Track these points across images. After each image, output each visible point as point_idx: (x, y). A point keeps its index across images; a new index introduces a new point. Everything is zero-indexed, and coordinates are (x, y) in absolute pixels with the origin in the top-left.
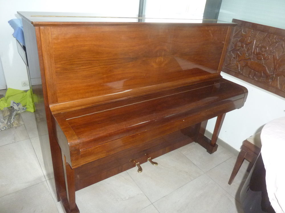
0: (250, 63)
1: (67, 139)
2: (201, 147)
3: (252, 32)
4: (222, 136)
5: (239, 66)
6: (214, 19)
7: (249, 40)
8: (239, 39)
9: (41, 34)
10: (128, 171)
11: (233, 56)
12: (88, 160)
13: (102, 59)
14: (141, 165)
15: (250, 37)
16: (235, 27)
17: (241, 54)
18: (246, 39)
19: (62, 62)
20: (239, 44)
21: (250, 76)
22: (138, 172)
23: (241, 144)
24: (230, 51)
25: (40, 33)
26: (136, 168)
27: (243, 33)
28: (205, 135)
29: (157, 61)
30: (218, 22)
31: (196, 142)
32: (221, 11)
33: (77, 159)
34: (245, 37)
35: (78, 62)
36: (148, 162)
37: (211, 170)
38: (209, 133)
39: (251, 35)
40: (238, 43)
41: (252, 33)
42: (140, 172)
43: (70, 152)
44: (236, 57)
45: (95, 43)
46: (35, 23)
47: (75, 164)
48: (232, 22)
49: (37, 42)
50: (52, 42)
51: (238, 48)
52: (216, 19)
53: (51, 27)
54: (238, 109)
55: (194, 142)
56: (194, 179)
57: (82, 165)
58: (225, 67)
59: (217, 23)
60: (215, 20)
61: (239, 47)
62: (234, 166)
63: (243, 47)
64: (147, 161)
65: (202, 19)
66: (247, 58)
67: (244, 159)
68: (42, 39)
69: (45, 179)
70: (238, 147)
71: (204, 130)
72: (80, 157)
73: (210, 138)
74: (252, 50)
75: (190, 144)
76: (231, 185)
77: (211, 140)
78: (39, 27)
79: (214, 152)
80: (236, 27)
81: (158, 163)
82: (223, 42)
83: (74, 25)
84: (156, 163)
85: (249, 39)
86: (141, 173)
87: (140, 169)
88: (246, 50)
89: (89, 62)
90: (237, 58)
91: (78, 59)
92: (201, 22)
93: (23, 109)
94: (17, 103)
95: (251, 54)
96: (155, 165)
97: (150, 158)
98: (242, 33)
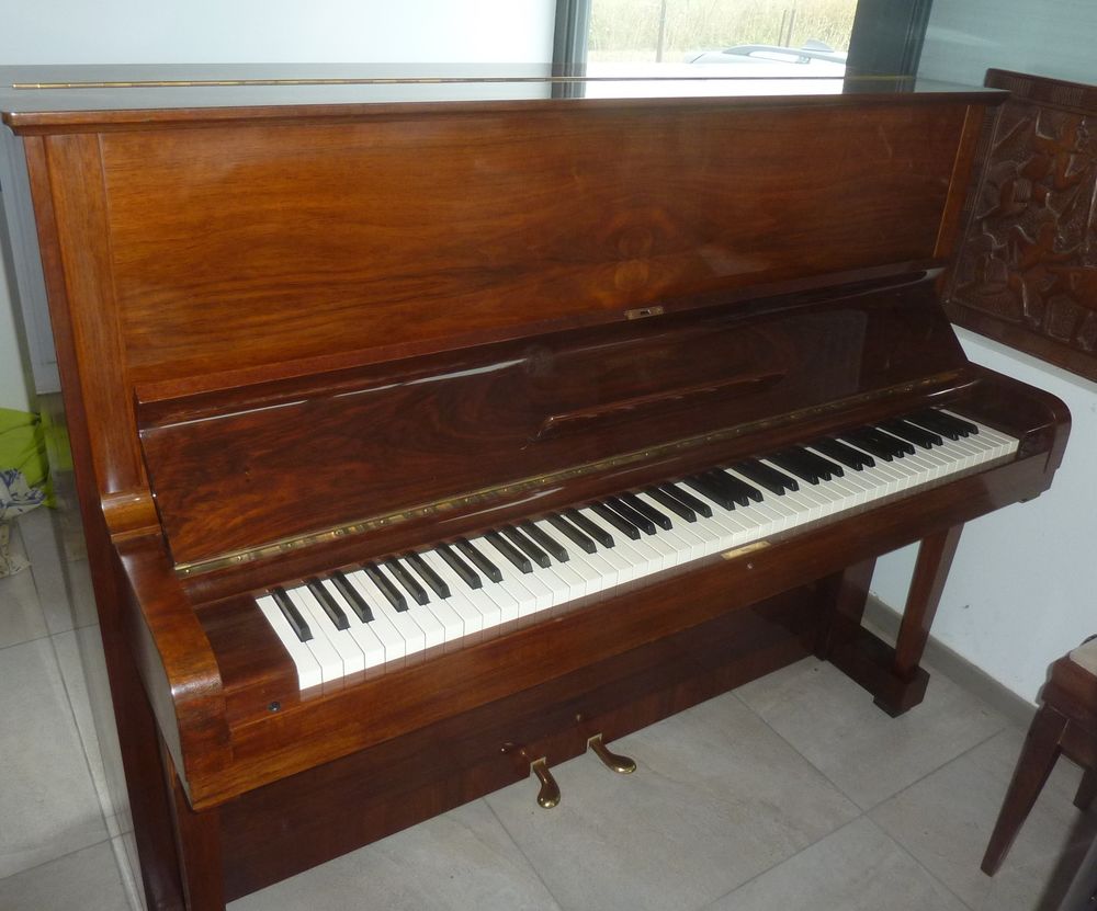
0: (1075, 278)
1: (169, 668)
2: (848, 680)
3: (1086, 131)
4: (950, 628)
5: (1024, 293)
6: (901, 74)
7: (1073, 169)
8: (1020, 166)
9: (54, 171)
10: (493, 798)
11: (996, 245)
12: (271, 770)
13: (349, 277)
14: (553, 771)
15: (1076, 152)
16: (1001, 110)
17: (1032, 235)
18: (1053, 165)
19: (157, 298)
20: (1023, 188)
21: (1080, 339)
22: (542, 804)
23: (1040, 679)
24: (980, 222)
25: (47, 164)
26: (531, 785)
27: (1040, 135)
28: (865, 623)
29: (618, 278)
30: (920, 88)
31: (822, 658)
32: (931, 32)
33: (215, 767)
34: (1052, 155)
35: (236, 296)
36: (591, 755)
37: (894, 797)
38: (884, 611)
39: (1080, 146)
40: (1015, 184)
41: (1084, 136)
42: (547, 805)
43: (181, 732)
44: (1008, 252)
45: (312, 204)
46: (18, 118)
47: (206, 790)
48: (986, 85)
49: (34, 205)
50: (104, 204)
51: (1018, 207)
52: (907, 73)
53: (100, 135)
54: (1024, 500)
55: (812, 659)
56: (811, 844)
57: (243, 791)
58: (955, 299)
59: (917, 90)
60: (902, 78)
61: (1023, 201)
62: (1008, 780)
63: (1041, 203)
64: (585, 752)
65: (843, 74)
66: (1065, 252)
67: (1059, 751)
68: (57, 193)
69: (105, 832)
70: (1028, 684)
71: (860, 597)
72: (232, 755)
73: (891, 641)
74: (1087, 216)
75: (792, 666)
76: (998, 875)
77: (894, 646)
78: (40, 139)
79: (907, 710)
80: (1003, 106)
81: (634, 760)
82: (945, 181)
83: (208, 121)
84: (627, 763)
85: (1069, 160)
86: (550, 811)
87: (550, 792)
88: (1058, 216)
89: (285, 292)
90: (1011, 252)
91: (235, 279)
92: (836, 88)
93: (30, 498)
94: (7, 473)
95: (1080, 232)
96: (621, 770)
97: (600, 736)
98: (1034, 133)
